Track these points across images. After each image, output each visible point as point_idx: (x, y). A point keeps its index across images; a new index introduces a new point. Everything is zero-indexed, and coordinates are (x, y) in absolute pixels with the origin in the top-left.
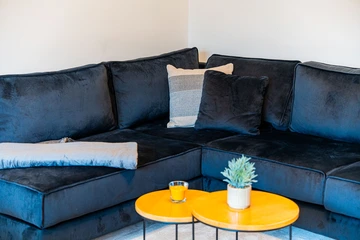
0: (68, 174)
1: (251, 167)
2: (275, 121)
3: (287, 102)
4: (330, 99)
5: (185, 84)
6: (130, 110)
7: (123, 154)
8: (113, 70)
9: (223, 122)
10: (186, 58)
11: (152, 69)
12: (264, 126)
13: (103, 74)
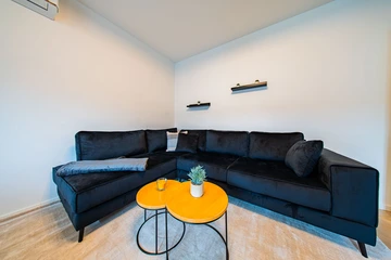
0: (105, 176)
1: (204, 172)
2: (201, 148)
3: (204, 142)
4: (219, 140)
5: (172, 137)
6: (153, 146)
7: (139, 164)
8: (147, 133)
9: (184, 149)
10: (174, 130)
11: (162, 134)
12: (198, 150)
13: (141, 136)
